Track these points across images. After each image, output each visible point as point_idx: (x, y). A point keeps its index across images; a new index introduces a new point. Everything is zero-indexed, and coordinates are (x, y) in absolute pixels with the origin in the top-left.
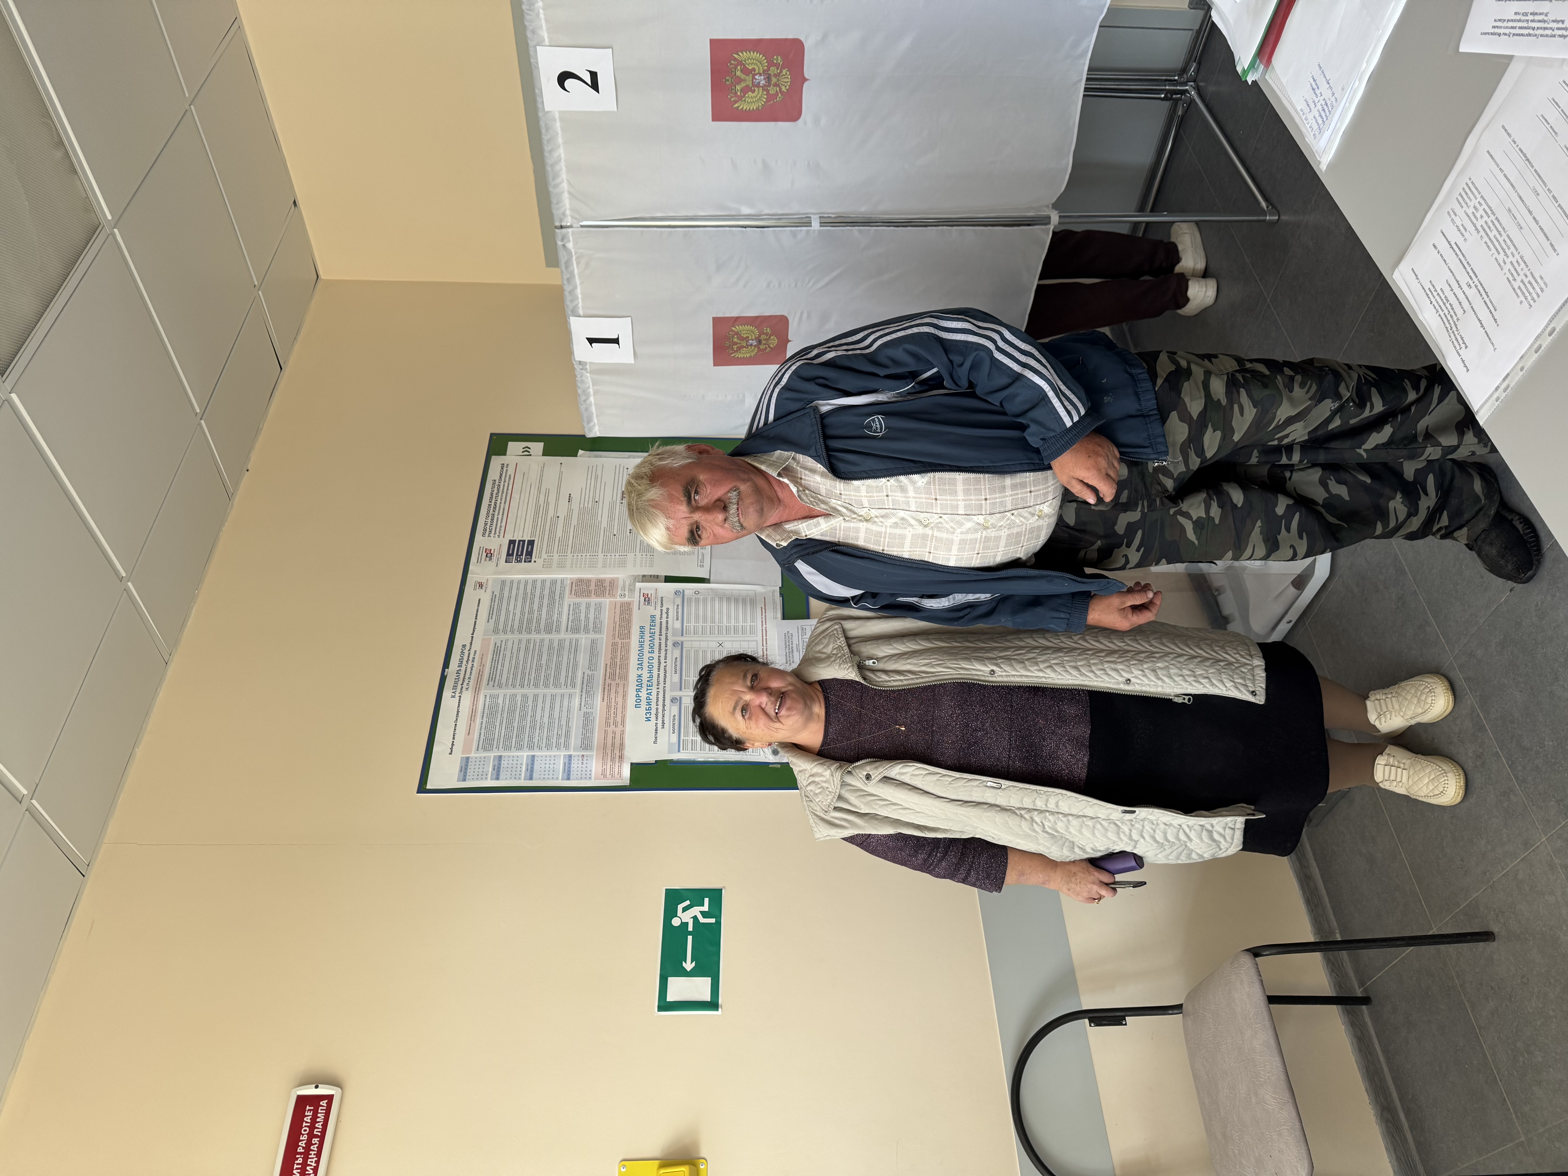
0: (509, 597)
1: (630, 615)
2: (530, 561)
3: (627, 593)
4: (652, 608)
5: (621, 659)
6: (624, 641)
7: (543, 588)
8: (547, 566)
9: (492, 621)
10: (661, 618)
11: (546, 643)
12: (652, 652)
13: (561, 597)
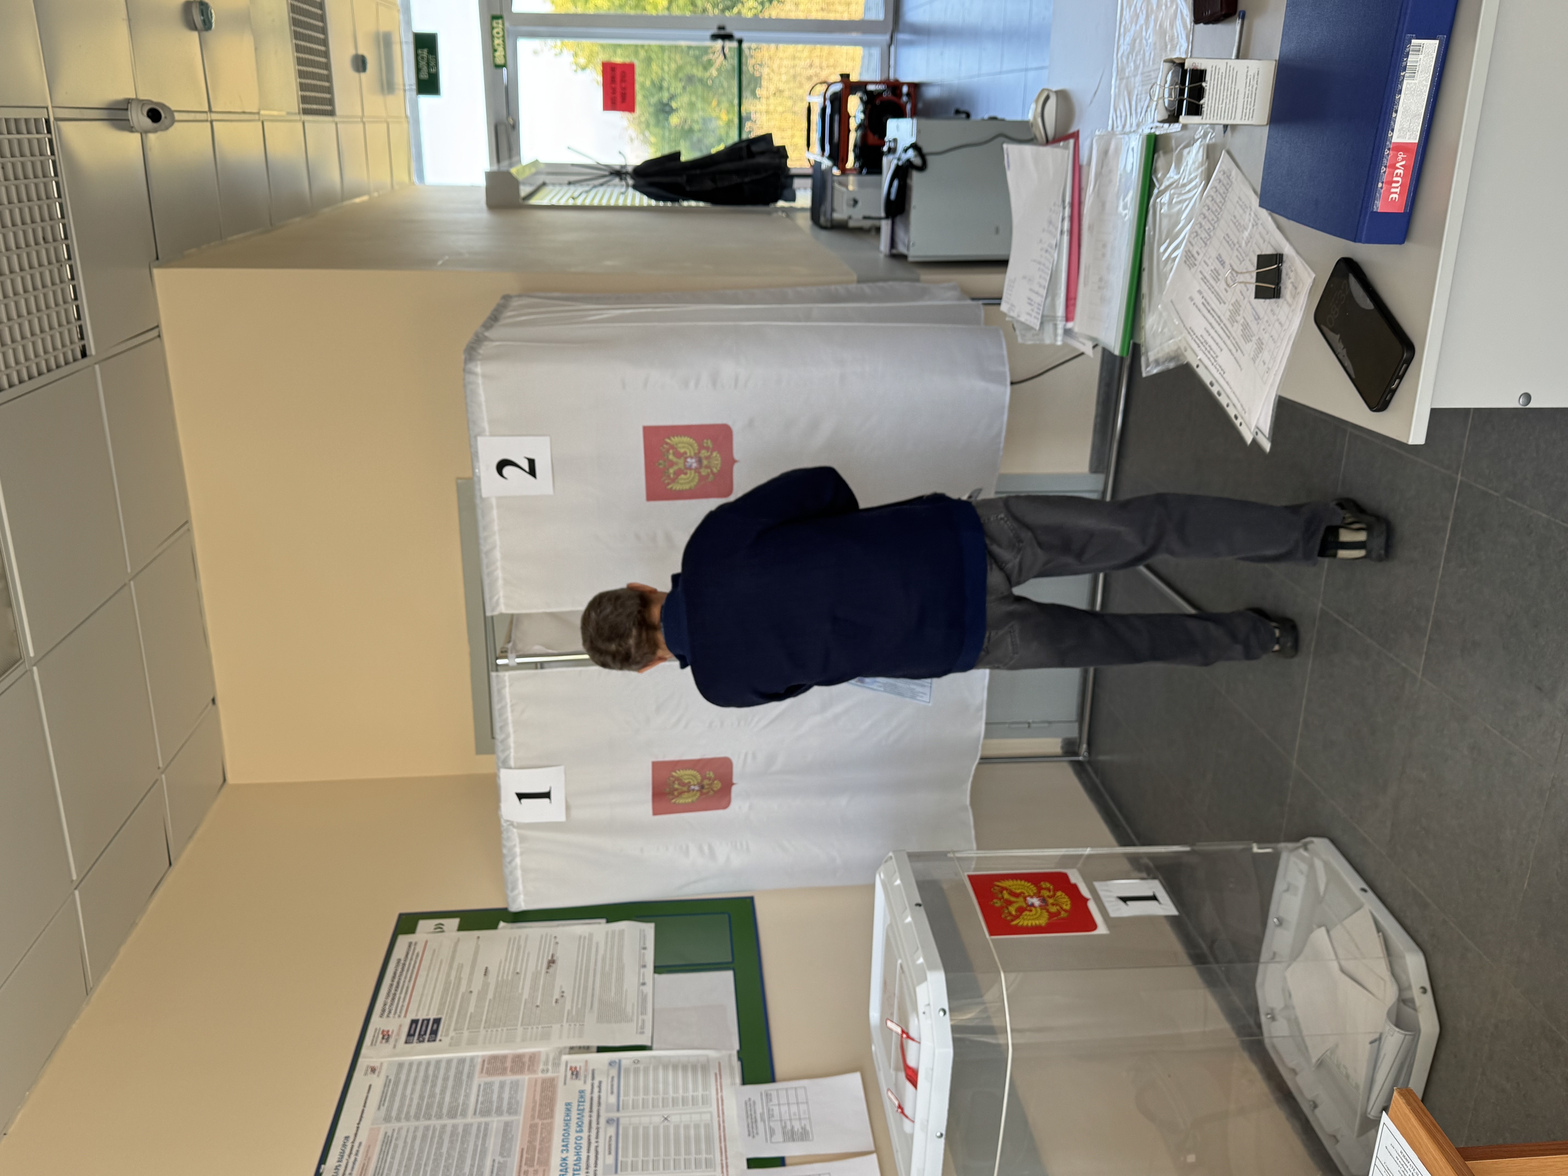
0: (407, 1081)
1: (554, 1092)
2: (434, 1040)
3: (550, 1068)
4: (582, 1082)
5: (542, 1141)
6: (545, 1121)
7: (448, 1069)
8: (455, 1044)
9: (384, 1109)
10: (592, 1092)
11: (449, 1129)
12: (581, 1131)
13: (470, 1076)
